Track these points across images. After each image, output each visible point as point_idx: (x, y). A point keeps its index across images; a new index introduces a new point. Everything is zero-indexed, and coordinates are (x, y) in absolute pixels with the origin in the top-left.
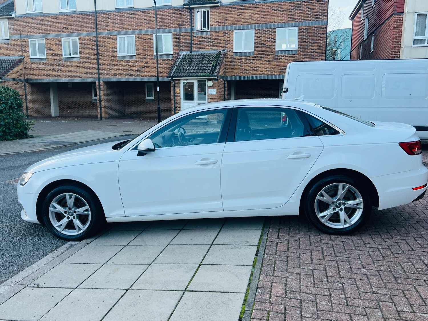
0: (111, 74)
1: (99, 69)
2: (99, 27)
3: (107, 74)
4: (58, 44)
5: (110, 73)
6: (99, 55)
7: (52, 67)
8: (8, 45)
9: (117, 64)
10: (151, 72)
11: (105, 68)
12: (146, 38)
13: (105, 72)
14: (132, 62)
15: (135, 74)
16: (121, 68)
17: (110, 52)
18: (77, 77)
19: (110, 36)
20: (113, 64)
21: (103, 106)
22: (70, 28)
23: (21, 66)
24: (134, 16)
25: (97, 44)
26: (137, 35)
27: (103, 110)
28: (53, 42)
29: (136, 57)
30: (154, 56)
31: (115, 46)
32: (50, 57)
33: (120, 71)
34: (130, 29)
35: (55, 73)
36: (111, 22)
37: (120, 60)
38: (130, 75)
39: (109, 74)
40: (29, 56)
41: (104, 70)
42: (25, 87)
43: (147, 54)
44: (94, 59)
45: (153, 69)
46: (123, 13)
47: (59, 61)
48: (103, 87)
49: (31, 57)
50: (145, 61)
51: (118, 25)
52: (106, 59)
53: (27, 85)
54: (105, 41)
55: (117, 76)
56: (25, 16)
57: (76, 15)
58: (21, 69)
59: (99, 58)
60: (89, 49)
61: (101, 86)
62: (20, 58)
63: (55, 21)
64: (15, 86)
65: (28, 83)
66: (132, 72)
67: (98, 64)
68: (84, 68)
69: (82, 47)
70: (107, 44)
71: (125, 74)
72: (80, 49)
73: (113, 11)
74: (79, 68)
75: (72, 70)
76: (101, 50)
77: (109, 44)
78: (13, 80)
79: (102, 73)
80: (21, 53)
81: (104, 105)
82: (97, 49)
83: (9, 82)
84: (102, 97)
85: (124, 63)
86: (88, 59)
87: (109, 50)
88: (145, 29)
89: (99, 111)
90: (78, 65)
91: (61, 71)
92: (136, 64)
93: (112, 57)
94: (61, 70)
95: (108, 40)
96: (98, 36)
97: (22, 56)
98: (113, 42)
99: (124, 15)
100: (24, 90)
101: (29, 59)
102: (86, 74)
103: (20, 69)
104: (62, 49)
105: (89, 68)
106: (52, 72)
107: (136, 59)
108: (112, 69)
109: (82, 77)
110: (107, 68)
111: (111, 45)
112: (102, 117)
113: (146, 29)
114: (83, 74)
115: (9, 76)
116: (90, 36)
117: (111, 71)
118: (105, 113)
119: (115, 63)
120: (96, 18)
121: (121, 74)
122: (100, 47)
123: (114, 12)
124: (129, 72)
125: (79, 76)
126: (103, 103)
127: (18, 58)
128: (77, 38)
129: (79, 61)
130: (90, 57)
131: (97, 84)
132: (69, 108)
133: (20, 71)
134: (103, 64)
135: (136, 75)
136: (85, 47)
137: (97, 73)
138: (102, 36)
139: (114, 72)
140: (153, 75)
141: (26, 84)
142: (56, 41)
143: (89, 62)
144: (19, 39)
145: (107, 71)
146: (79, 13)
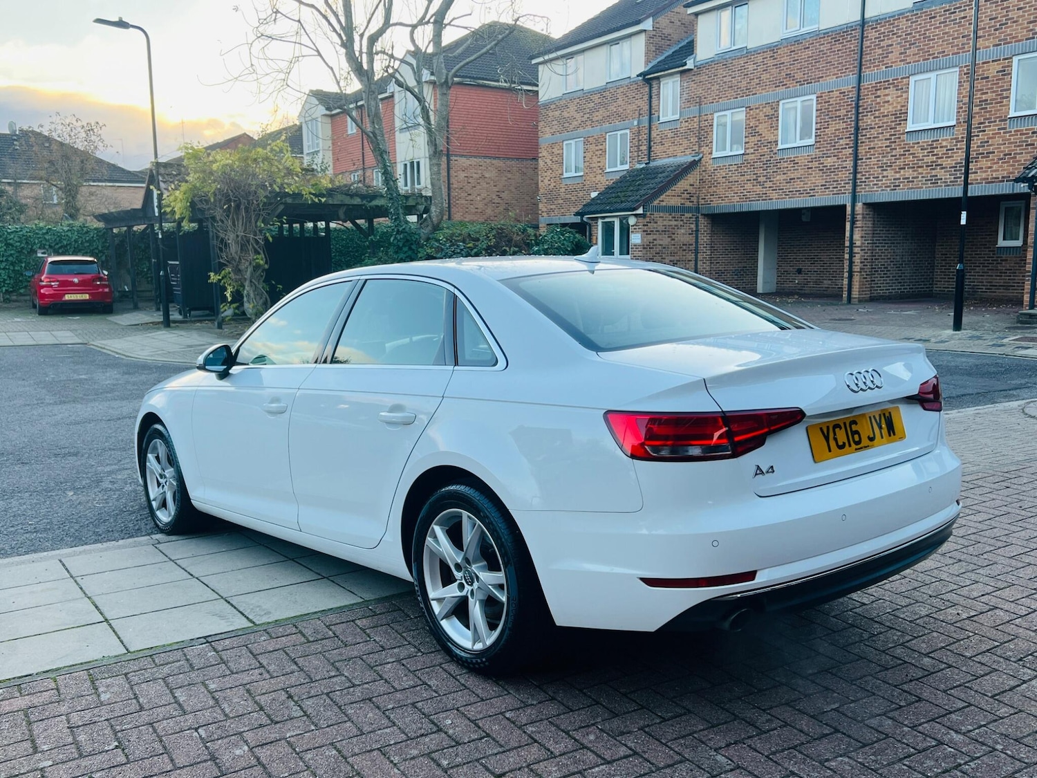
0: (884, 182)
1: (855, 172)
2: (867, 61)
3: (875, 182)
4: (770, 117)
5: (882, 180)
6: (860, 135)
7: (754, 174)
8: (676, 132)
9: (902, 153)
10: (994, 168)
11: (872, 168)
12: (990, 73)
13: (869, 178)
14: (944, 144)
15: (948, 176)
16: (911, 166)
17: (889, 124)
18: (805, 195)
19: (893, 80)
20: (893, 154)
21: (856, 268)
22: (799, 76)
23: (692, 178)
24: (962, 15)
25: (857, 107)
26: (965, 66)
27: (856, 278)
28: (761, 113)
29: (955, 129)
30: (1008, 122)
31: (902, 106)
32: (752, 151)
33: (909, 173)
34: (946, 53)
35: (758, 189)
36: (899, 44)
37: (911, 142)
38: (935, 181)
39: (880, 183)
40: (711, 153)
41: (867, 174)
42: (697, 226)
43: (988, 119)
44: (847, 147)
45: (1002, 159)
46: (933, 11)
47: (769, 159)
48: (863, 218)
49: (715, 155)
50: (981, 139)
51: (917, 47)
52: (876, 142)
53: (702, 220)
54: (879, 97)
55: (899, 186)
56: (711, 62)
57: (816, 40)
58: (692, 183)
59: (859, 142)
60: (837, 121)
61: (857, 215)
62: (692, 159)
63: (771, 62)
64: (674, 223)
65: (705, 215)
66: (940, 173)
67: (856, 158)
68: (821, 172)
69: (823, 117)
70: (882, 104)
71: (920, 179)
72: (816, 123)
73: (907, 12)
74: (810, 172)
75: (794, 179)
76: (868, 120)
77: (889, 101)
78: (671, 209)
79: (863, 180)
80: (696, 148)
81: (859, 264)
82: (857, 120)
83: (662, 214)
84: (857, 245)
85: (922, 149)
86: (833, 148)
87: (885, 120)
88: (989, 47)
89: (846, 282)
90: (808, 165)
91: (771, 183)
92: (955, 151)
93: (893, 137)
94: (772, 179)
95: (887, 91)
96: (862, 84)
97: (698, 153)
98: (898, 97)
99: (934, 17)
100: (694, 233)
101: (710, 159)
102: (826, 185)
103: (690, 185)
104: (777, 129)
105: (833, 170)
106: (753, 186)
107: (954, 137)
108: (889, 168)
109: (816, 194)
110: (876, 166)
111: (893, 104)
112: (852, 296)
113: (994, 46)
114: (818, 186)
115: (663, 201)
116: (844, 89)
117: (885, 173)
118: (860, 285)
119: (899, 151)
120: (862, 38)
121: (911, 179)
122: (865, 114)
123: (908, 14)
124: (934, 173)
125: (809, 193)
126: (857, 259)
127: (690, 159)
128: (814, 97)
129: (812, 155)
130: (837, 142)
131: (849, 209)
132: (799, 271)
133: (690, 189)
134: (868, 157)
135: (950, 182)
136: (830, 116)
137: (851, 182)
138: (871, 84)
139: (892, 176)
140: (1000, 177)
141: (700, 217)
142: (768, 110)
143: (834, 156)
144: (695, 117)
145: (876, 176)
146: (824, 34)
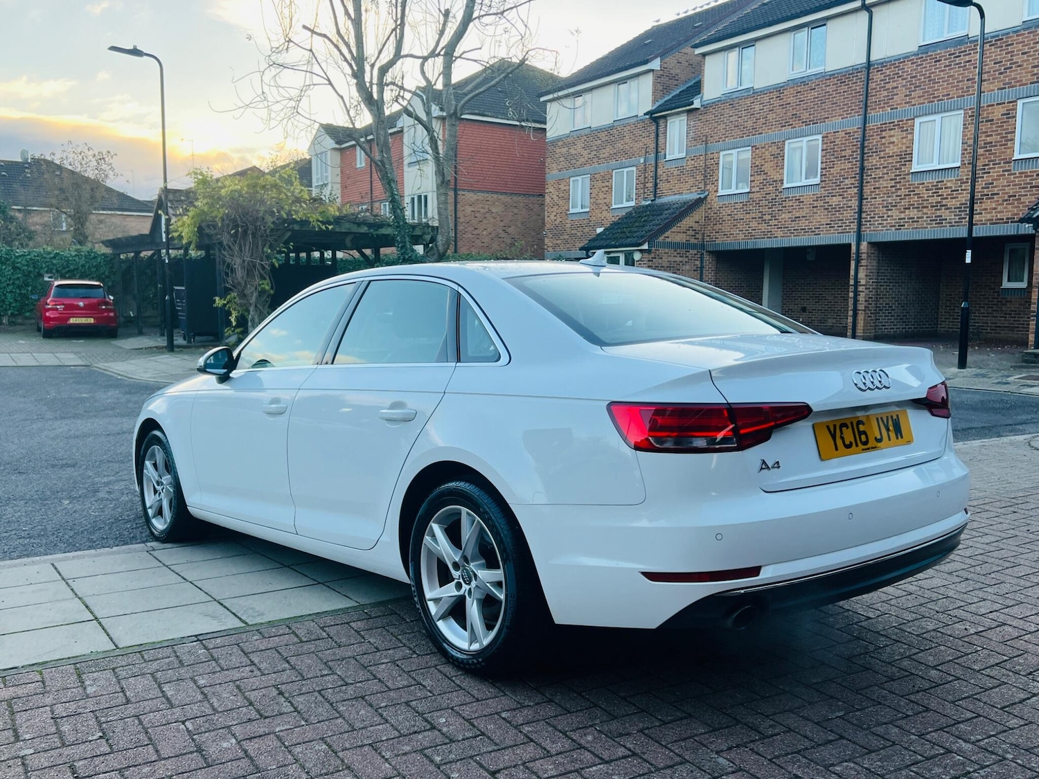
0: (889, 221)
1: (860, 212)
2: (873, 102)
3: (880, 222)
4: (775, 156)
5: (887, 220)
6: (865, 175)
7: (759, 212)
8: (681, 170)
9: (907, 193)
10: (999, 210)
11: (877, 208)
12: (995, 116)
13: (874, 218)
14: (949, 185)
15: (953, 217)
16: (916, 206)
17: (894, 164)
18: (810, 233)
19: (898, 122)
20: (898, 194)
21: (861, 307)
22: (805, 116)
23: (698, 215)
24: (967, 58)
25: (863, 147)
26: (970, 109)
27: (861, 317)
28: (767, 152)
29: (960, 170)
30: (1012, 164)
31: (907, 147)
32: (758, 189)
33: (913, 213)
34: (951, 96)
35: (763, 227)
36: (903, 86)
37: (916, 183)
38: (940, 221)
39: (885, 222)
40: (717, 191)
41: (872, 213)
42: (702, 262)
43: (992, 161)
44: (852, 186)
45: (1006, 200)
46: (938, 54)
47: (774, 197)
48: (868, 256)
49: (721, 192)
50: (986, 180)
51: (922, 89)
52: (881, 182)
53: (706, 257)
54: (884, 137)
55: (904, 225)
56: (718, 101)
57: (822, 81)
58: (697, 220)
59: (865, 181)
60: (843, 161)
61: (862, 253)
62: (698, 196)
63: (777, 103)
64: (678, 259)
65: (710, 252)
66: (945, 213)
67: (861, 198)
68: (826, 211)
69: (828, 157)
70: (887, 145)
71: (925, 219)
72: (822, 163)
73: (912, 56)
74: (815, 211)
75: (799, 217)
76: (872, 161)
77: (894, 142)
78: (675, 246)
79: (868, 219)
80: (702, 185)
81: (863, 302)
82: (863, 160)
83: (666, 250)
84: (862, 283)
85: (926, 190)
86: (838, 188)
87: (890, 160)
88: (993, 90)
89: (850, 320)
90: (813, 204)
91: (776, 221)
92: (960, 191)
93: (898, 178)
94: (777, 218)
95: (892, 133)
96: (867, 125)
97: (704, 191)
98: (903, 138)
99: (939, 61)
100: (699, 269)
101: (715, 197)
102: (831, 224)
103: (696, 222)
104: (783, 168)
105: (838, 209)
106: (758, 224)
107: (959, 178)
108: (894, 208)
109: (821, 233)
110: (881, 206)
111: (898, 145)
112: (857, 334)
113: (998, 89)
114: (823, 225)
115: (668, 237)
116: (848, 129)
117: (890, 213)
118: (864, 323)
119: (903, 192)
120: (868, 80)
121: (915, 219)
122: (870, 154)
123: (913, 57)
124: (938, 213)
125: (814, 232)
126: (862, 298)
127: (695, 196)
128: (819, 137)
129: (817, 194)
130: (843, 182)
131: (854, 248)
132: (804, 310)
133: (696, 226)
134: (873, 196)
135: (955, 222)
136: (836, 156)
137: (856, 221)
138: (876, 125)
139: (897, 216)
140: (1005, 218)
141: (705, 254)
142: (774, 150)
143: (839, 195)
144: (702, 155)
145: (881, 215)
146: (830, 75)
